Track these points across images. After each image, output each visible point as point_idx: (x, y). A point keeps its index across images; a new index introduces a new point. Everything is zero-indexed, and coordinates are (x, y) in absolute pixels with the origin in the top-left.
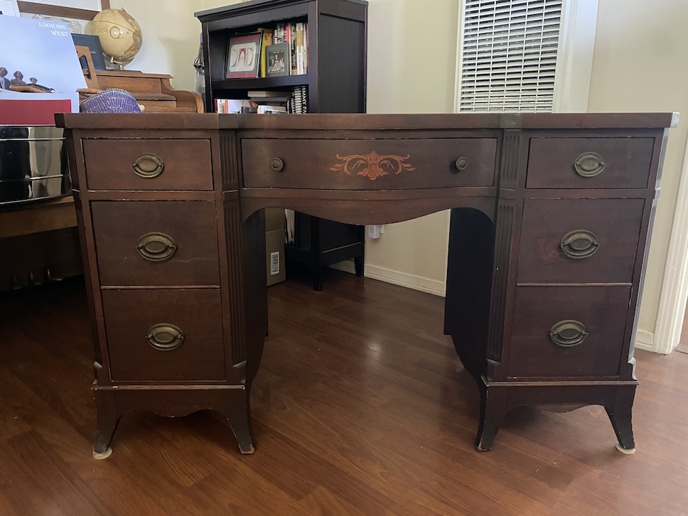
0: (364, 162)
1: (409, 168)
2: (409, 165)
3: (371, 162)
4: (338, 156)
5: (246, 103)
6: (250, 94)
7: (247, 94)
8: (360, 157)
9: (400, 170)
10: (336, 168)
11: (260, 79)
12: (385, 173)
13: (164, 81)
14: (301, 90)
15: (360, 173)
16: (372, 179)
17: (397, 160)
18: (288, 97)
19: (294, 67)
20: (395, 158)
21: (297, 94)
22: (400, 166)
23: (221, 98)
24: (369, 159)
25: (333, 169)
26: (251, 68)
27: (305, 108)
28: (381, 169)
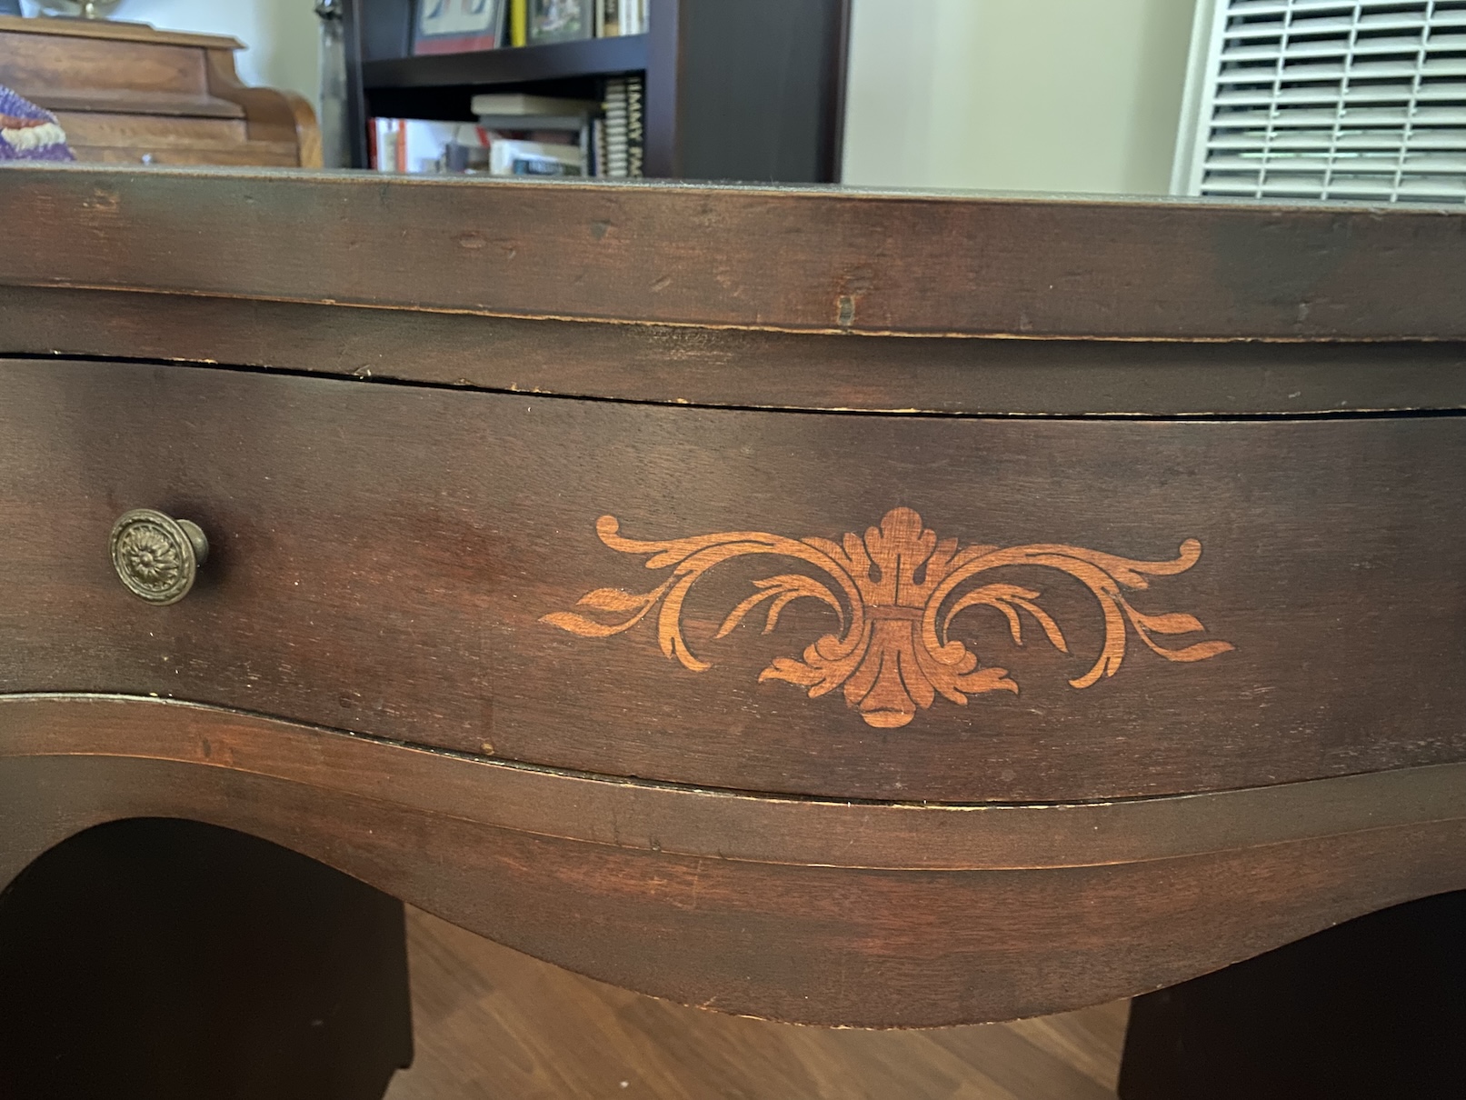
0: (821, 592)
1: (1180, 640)
2: (1189, 623)
3: (878, 595)
4: (607, 528)
5: (466, 135)
6: (481, 106)
7: (468, 105)
8: (787, 547)
9: (1113, 657)
10: (598, 616)
11: (508, 52)
12: (987, 681)
13: (216, 57)
14: (626, 92)
15: (786, 670)
16: (875, 721)
17: (1094, 580)
18: (584, 114)
19: (611, 17)
20: (1078, 563)
21: (613, 104)
22: (1116, 630)
23: (389, 115)
24: (859, 565)
25: (567, 622)
26: (482, 22)
27: (637, 151)
28: (954, 653)
